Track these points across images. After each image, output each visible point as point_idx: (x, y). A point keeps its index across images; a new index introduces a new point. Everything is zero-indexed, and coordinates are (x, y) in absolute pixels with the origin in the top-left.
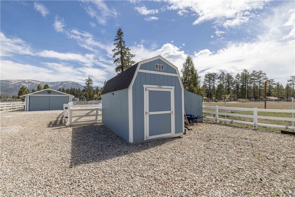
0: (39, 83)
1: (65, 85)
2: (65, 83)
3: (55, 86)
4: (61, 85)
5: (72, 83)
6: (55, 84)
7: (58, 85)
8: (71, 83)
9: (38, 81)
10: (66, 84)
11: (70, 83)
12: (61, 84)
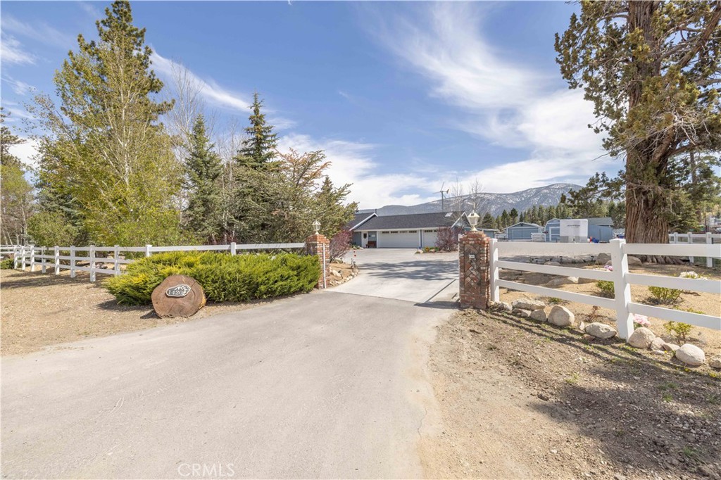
0: (493, 197)
1: (545, 197)
2: (545, 191)
3: (523, 199)
4: (537, 196)
5: (564, 188)
6: (523, 196)
7: (530, 198)
8: (562, 188)
9: (491, 194)
10: (547, 193)
11: (559, 189)
12: (536, 194)
